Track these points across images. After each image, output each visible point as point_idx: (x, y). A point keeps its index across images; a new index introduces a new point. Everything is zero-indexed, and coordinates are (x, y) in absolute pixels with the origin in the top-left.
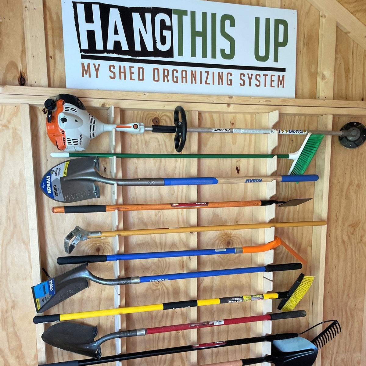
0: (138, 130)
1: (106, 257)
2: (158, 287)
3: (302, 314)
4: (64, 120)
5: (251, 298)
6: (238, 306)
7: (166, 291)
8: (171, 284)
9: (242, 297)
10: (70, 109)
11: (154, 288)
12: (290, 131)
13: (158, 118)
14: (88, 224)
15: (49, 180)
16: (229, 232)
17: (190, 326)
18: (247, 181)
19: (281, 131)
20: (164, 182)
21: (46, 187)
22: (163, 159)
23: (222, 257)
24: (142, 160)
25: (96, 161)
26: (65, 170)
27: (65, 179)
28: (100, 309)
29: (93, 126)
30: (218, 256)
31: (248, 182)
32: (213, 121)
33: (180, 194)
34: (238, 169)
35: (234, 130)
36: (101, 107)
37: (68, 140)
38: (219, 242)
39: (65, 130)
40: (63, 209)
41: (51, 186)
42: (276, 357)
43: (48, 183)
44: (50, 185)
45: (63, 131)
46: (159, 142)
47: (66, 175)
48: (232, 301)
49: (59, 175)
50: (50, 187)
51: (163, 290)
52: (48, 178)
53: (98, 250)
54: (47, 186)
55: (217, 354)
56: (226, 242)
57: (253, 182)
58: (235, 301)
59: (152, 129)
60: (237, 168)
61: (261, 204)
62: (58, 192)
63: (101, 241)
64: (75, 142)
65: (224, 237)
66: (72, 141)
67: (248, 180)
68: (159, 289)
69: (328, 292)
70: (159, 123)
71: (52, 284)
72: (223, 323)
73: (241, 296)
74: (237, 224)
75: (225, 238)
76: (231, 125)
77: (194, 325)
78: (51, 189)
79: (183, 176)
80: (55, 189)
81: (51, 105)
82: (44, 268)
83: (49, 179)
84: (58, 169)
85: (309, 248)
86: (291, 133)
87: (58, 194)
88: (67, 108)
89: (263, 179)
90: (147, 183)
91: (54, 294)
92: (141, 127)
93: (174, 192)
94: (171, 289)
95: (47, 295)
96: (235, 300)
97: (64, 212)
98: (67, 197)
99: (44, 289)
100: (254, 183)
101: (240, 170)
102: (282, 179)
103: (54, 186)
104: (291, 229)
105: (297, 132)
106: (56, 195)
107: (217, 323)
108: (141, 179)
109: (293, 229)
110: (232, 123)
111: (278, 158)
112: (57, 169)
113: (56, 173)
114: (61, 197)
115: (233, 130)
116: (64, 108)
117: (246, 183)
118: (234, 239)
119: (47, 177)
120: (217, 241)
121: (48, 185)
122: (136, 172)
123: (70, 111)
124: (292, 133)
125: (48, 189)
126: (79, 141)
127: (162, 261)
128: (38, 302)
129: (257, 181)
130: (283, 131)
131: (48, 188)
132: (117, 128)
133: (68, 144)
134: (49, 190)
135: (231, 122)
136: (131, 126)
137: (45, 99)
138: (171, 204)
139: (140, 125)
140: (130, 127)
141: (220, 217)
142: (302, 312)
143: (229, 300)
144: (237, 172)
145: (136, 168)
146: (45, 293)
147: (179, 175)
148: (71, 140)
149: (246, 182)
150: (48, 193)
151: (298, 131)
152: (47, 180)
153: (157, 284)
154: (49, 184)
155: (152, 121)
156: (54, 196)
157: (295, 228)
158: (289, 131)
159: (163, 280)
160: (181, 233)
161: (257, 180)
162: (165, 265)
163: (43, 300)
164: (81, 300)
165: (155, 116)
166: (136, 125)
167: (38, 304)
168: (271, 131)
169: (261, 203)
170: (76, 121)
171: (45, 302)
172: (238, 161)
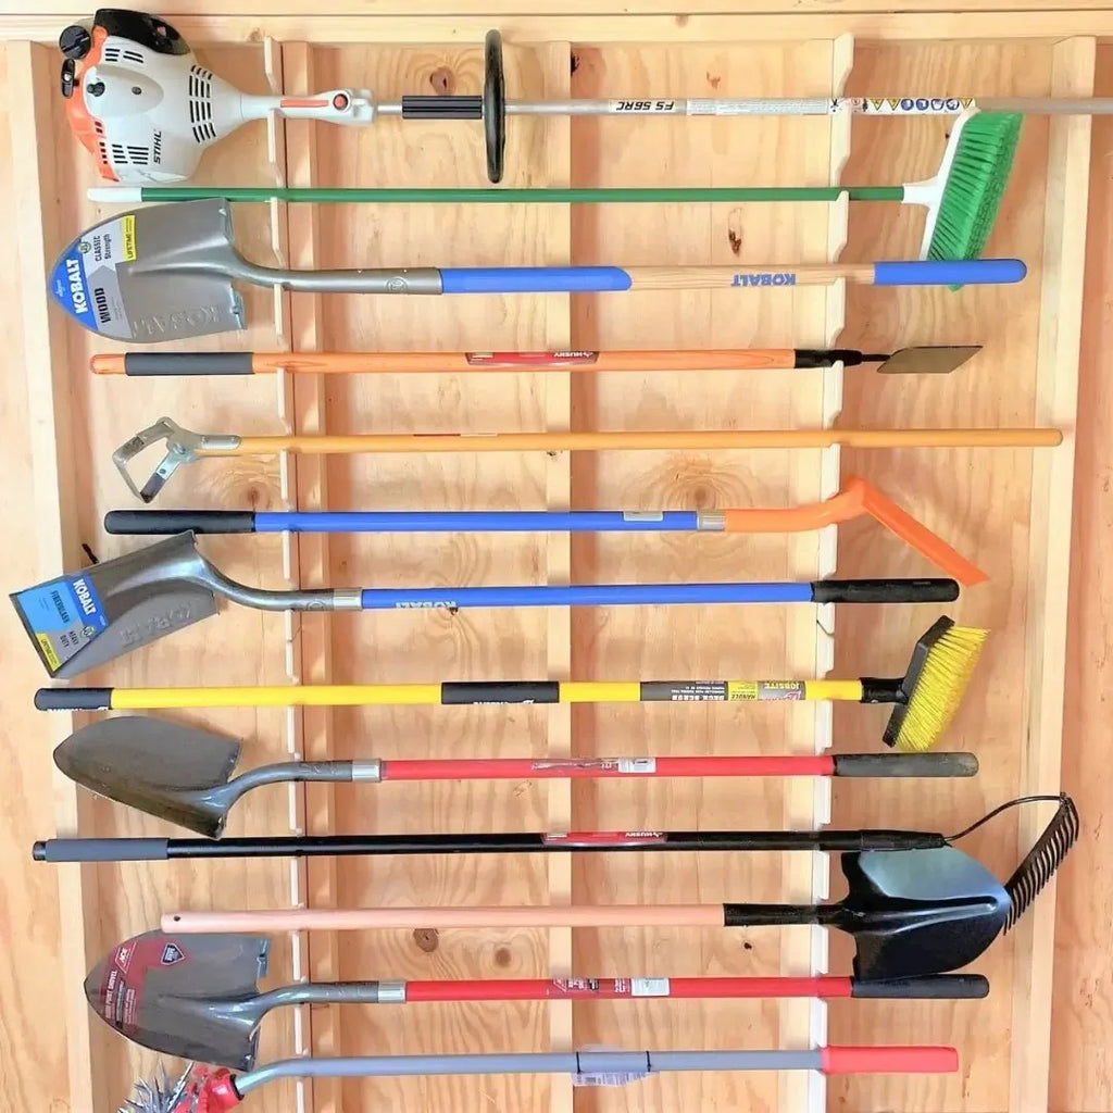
0: (347, 113)
1: (253, 518)
2: (450, 631)
3: (960, 765)
4: (97, 89)
5: (756, 690)
6: (737, 720)
7: (475, 643)
8: (496, 626)
9: (725, 684)
10: (121, 54)
11: (437, 632)
12: (909, 102)
13: (450, 72)
14: (223, 413)
15: (78, 273)
16: (703, 456)
17: (533, 767)
18: (741, 282)
19: (870, 105)
20: (440, 283)
21: (69, 293)
22: (466, 206)
23: (677, 542)
24: (395, 209)
25: (224, 213)
26: (129, 240)
27: (131, 270)
28: (257, 683)
29: (203, 104)
30: (663, 540)
31: (745, 284)
32: (641, 73)
33: (524, 321)
34: (737, 238)
35: (689, 104)
36: (248, 42)
37: (115, 151)
38: (665, 490)
39: (104, 122)
40: (121, 364)
41: (85, 290)
42: (857, 911)
43: (75, 282)
44: (81, 289)
45: (98, 124)
46: (452, 149)
47: (134, 258)
48: (683, 694)
49: (108, 256)
50: (82, 295)
51: (468, 641)
52: (73, 266)
53: (253, 496)
54: (73, 290)
55: (660, 878)
56: (693, 492)
57: (763, 284)
58: (697, 697)
59: (399, 108)
60: (732, 236)
61: (793, 363)
62: (110, 310)
63: (262, 469)
64: (139, 154)
65: (683, 475)
66: (126, 153)
67: (744, 278)
68: (452, 638)
69: (1103, 700)
70: (453, 85)
71: (88, 594)
72: (651, 767)
73: (721, 679)
74: (731, 429)
75: (688, 477)
76: (710, 86)
77: (547, 766)
78: (87, 299)
79: (534, 261)
80: (101, 300)
81: (77, 43)
82: (89, 545)
83: (77, 268)
84: (102, 238)
85: (1018, 529)
86: (909, 109)
87: (112, 316)
88: (112, 54)
89: (800, 276)
90: (382, 283)
91: (104, 624)
92: (358, 102)
93: (505, 315)
94: (493, 640)
95: (77, 625)
96: (695, 694)
97: (124, 371)
98: (139, 323)
99: (60, 607)
100: (766, 287)
101: (742, 244)
102: (876, 274)
103: (96, 290)
104: (942, 455)
105: (937, 106)
106: (105, 318)
107: (631, 768)
108: (364, 270)
109: (952, 457)
110: (711, 78)
111: (850, 199)
112: (97, 240)
113: (99, 252)
114: (119, 323)
115: (686, 104)
116: (104, 52)
117: (736, 289)
118: (717, 480)
119: (69, 263)
120: (661, 487)
121: (76, 288)
122: (374, 248)
123: (122, 62)
124: (915, 111)
125: (75, 300)
126: (151, 152)
127: (462, 546)
128: (45, 643)
129: (778, 280)
130: (878, 103)
131: (75, 297)
132: (284, 109)
133: (117, 162)
134: (80, 301)
135: (708, 76)
136: (327, 102)
137: (63, 25)
138: (468, 356)
139: (357, 96)
140: (324, 104)
141: (668, 404)
142: (961, 761)
143: (674, 691)
144: (733, 249)
145: (376, 234)
146: (66, 618)
147: (523, 259)
148: (124, 149)
149: (736, 284)
150: (78, 311)
151: (937, 100)
152: (70, 271)
153: (445, 619)
154: (79, 284)
155: (428, 79)
156: (98, 320)
157: (962, 452)
158: (904, 101)
159: (439, 606)
160: (526, 453)
161: (776, 277)
162: (473, 557)
163: (63, 638)
164: (200, 653)
165: (441, 65)
166: (341, 98)
167: (49, 652)
168: (832, 104)
169: (792, 359)
170: (137, 91)
171: (74, 649)
172: (735, 211)
